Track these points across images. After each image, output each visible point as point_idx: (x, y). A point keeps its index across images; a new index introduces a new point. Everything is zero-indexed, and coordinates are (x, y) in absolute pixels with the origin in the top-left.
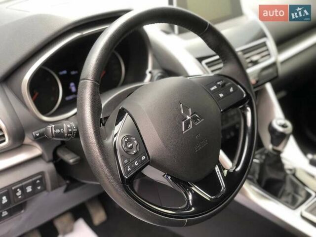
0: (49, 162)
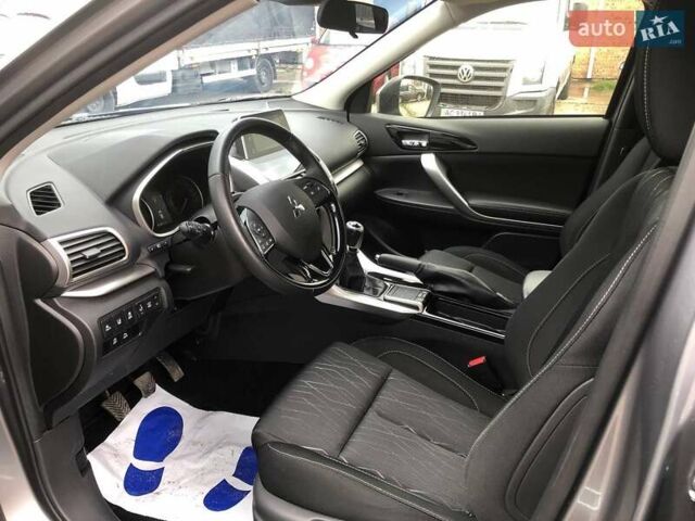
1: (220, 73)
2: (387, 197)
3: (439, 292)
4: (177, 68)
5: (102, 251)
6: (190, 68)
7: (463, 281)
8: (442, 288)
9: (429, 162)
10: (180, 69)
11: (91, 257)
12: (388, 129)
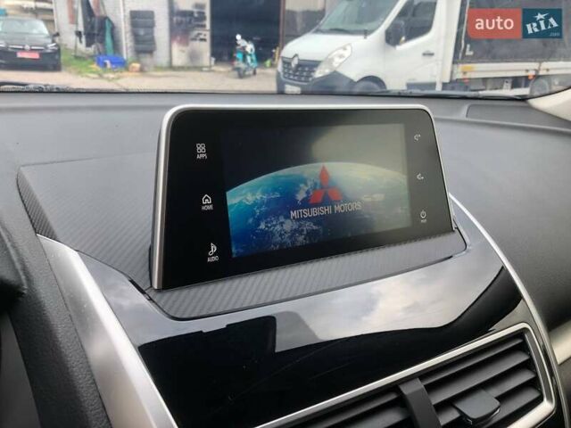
1: (491, 89)
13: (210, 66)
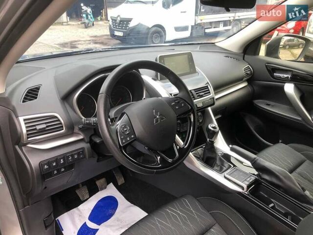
0: (87, 143)
1: (214, 28)
2: (259, 105)
3: (264, 179)
4: (194, 24)
5: (47, 127)
6: (199, 25)
7: (281, 177)
8: (266, 177)
9: (289, 89)
10: (195, 25)
11: (40, 129)
12: (266, 66)
13: (67, 22)
